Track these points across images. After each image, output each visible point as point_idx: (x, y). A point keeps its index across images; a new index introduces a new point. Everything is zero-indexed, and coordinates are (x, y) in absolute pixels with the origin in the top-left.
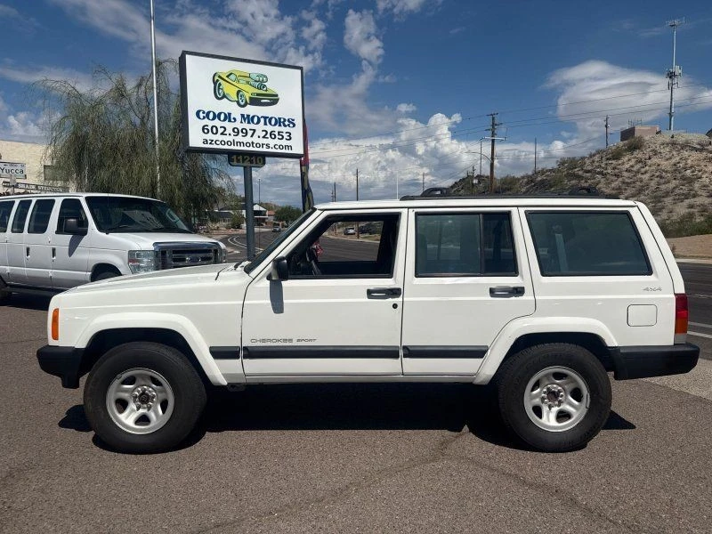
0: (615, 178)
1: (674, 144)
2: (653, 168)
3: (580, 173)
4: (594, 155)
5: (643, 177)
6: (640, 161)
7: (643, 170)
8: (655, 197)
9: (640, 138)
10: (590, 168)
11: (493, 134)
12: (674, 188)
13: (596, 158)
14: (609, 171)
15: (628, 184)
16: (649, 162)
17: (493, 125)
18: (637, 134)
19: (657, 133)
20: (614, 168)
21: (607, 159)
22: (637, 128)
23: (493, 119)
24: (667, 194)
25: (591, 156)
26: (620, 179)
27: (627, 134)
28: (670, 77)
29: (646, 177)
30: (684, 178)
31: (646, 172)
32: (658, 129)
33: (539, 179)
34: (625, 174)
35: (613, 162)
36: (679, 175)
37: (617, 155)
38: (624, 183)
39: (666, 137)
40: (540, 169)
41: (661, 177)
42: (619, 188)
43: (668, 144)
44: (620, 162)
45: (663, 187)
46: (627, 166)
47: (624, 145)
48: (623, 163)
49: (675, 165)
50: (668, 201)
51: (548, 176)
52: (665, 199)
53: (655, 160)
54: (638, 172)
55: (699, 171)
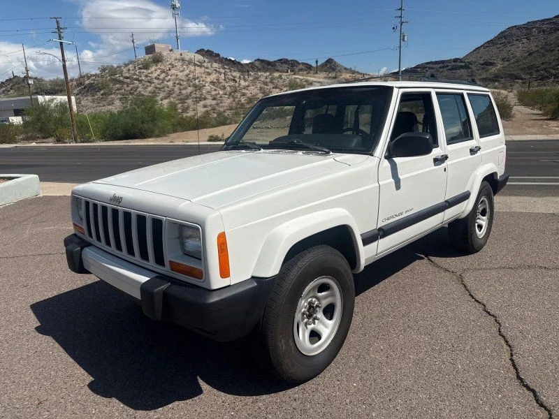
0: (149, 84)
1: (183, 60)
2: (174, 77)
3: (121, 78)
4: (128, 64)
5: (169, 83)
6: (164, 72)
7: (167, 79)
8: (181, 99)
9: (160, 53)
10: (127, 75)
11: (60, 38)
12: (191, 93)
13: (131, 67)
14: (144, 78)
15: (160, 89)
16: (170, 72)
17: (59, 28)
18: (157, 50)
19: (171, 51)
20: (147, 76)
21: (140, 68)
22: (156, 45)
23: (57, 22)
24: (187, 97)
25: (126, 65)
26: (153, 85)
27: (150, 49)
28: (173, 9)
29: (170, 84)
30: (195, 86)
31: (169, 80)
32: (170, 48)
33: (87, 82)
34: (155, 81)
35: (144, 71)
36: (191, 84)
37: (146, 66)
38: (156, 88)
39: (176, 54)
40: (84, 74)
41: (181, 85)
42: (154, 92)
43: (179, 60)
44: (150, 71)
45: (184, 92)
46: (155, 75)
47: (149, 58)
48: (152, 73)
49: (187, 76)
50: (190, 101)
51: (92, 80)
52: (188, 101)
53: (173, 71)
54: (164, 79)
55: (203, 81)
